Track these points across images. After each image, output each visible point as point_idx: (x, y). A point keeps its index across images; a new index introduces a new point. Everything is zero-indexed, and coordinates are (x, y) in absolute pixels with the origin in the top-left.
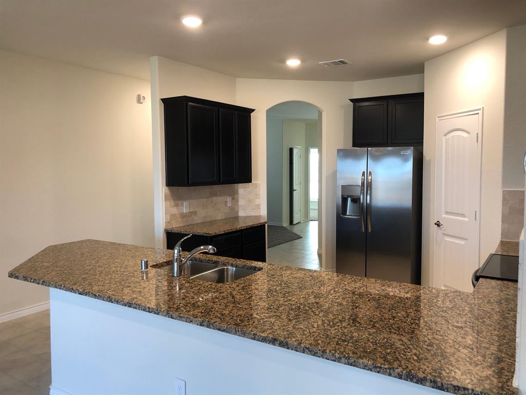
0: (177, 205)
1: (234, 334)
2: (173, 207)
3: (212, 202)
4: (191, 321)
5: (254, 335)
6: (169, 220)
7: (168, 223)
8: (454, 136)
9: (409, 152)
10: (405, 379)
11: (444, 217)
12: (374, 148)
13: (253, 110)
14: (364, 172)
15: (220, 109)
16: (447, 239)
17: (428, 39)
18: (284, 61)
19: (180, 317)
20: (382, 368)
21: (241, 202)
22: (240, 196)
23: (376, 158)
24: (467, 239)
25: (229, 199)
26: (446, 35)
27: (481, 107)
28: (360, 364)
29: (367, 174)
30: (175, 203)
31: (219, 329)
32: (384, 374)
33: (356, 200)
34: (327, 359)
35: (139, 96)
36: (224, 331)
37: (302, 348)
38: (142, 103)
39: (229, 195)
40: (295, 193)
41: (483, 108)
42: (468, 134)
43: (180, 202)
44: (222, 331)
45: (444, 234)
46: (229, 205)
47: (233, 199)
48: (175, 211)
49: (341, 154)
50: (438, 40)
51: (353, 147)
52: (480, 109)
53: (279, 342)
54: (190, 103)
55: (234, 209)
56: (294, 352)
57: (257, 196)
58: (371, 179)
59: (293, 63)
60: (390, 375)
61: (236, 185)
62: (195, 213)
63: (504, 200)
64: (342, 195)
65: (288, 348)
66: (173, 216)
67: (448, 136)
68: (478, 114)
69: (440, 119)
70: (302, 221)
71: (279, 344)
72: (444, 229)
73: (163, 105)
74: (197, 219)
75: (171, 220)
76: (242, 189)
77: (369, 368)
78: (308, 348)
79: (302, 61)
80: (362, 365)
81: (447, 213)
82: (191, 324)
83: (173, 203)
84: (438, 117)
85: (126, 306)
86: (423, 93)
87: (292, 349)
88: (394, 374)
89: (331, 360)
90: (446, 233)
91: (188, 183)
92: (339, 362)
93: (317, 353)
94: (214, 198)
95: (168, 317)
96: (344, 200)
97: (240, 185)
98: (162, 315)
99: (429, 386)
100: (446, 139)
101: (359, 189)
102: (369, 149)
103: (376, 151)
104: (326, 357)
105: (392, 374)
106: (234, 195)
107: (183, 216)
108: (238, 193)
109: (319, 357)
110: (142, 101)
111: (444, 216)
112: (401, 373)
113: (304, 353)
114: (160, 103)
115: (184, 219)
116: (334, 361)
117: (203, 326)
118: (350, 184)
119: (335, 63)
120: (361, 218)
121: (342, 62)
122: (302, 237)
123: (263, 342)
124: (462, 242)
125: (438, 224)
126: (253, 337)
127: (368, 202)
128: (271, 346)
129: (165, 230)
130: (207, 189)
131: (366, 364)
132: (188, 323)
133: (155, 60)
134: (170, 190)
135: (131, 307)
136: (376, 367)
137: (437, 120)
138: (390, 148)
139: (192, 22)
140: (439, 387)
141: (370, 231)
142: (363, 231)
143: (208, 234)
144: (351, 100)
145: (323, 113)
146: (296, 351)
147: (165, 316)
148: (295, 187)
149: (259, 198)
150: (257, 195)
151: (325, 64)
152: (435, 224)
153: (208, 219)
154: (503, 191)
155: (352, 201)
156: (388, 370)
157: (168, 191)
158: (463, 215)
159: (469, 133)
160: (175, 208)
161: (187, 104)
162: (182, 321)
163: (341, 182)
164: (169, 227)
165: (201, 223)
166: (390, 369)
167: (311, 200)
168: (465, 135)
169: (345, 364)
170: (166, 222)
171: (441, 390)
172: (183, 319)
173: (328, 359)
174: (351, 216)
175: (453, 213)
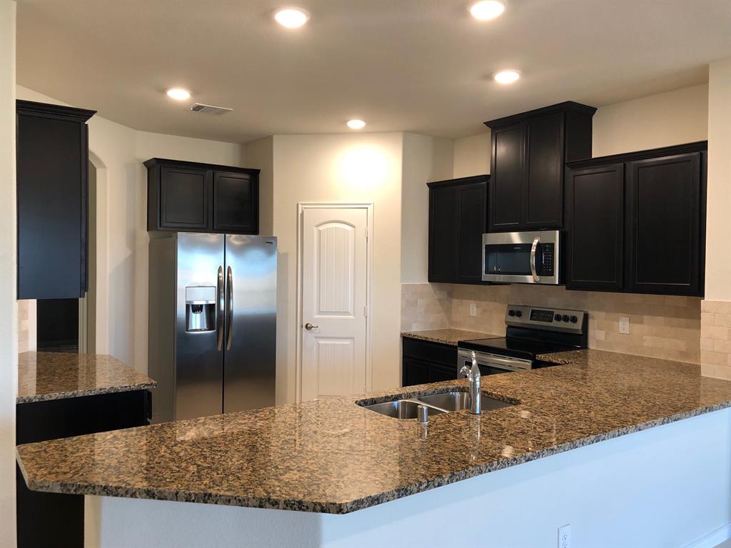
8: (332, 228)
9: (274, 242)
11: (312, 316)
12: (234, 236)
14: (220, 267)
16: (322, 342)
17: (346, 122)
24: (353, 338)
27: (371, 202)
29: (224, 269)
41: (374, 203)
42: (351, 228)
45: (316, 337)
50: (356, 124)
52: (370, 204)
58: (232, 278)
63: (402, 294)
64: (187, 302)
67: (321, 228)
68: (367, 208)
72: (317, 331)
81: (320, 313)
84: (302, 205)
90: (319, 335)
100: (319, 231)
101: (214, 291)
102: (227, 235)
103: (235, 239)
111: (317, 316)
120: (218, 333)
124: (346, 343)
125: (310, 327)
127: (222, 308)
137: (300, 208)
138: (253, 236)
141: (229, 348)
142: (220, 350)
154: (403, 285)
158: (347, 313)
159: (353, 227)
174: (201, 330)
175: (333, 312)
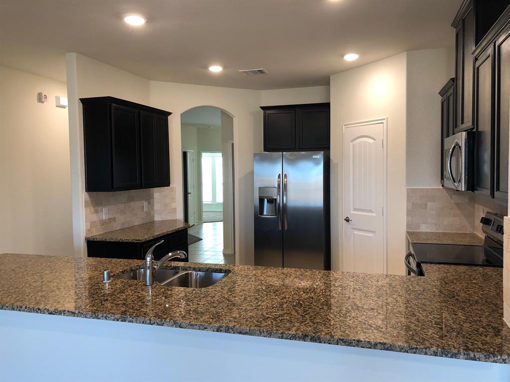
0: (96, 212)
1: (258, 336)
2: (93, 213)
3: (130, 207)
4: (205, 328)
5: (281, 334)
6: (89, 228)
7: (88, 231)
8: (361, 142)
9: (320, 156)
10: (440, 356)
11: (352, 214)
12: (289, 153)
13: (170, 114)
14: (280, 174)
15: (141, 111)
16: (356, 232)
17: (343, 56)
18: (206, 67)
19: (192, 325)
20: (418, 348)
21: (157, 206)
22: (155, 201)
23: (292, 162)
24: (375, 232)
25: (145, 204)
26: (358, 53)
27: (385, 117)
28: (396, 347)
29: (283, 176)
30: (95, 210)
31: (240, 333)
32: (420, 354)
33: (272, 201)
34: (362, 347)
35: (40, 95)
36: (246, 333)
37: (336, 340)
38: (43, 102)
39: (146, 200)
40: (189, 196)
41: (387, 118)
42: (373, 141)
43: (99, 209)
44: (243, 334)
45: (353, 229)
46: (145, 209)
47: (149, 203)
48: (95, 218)
49: (257, 157)
50: (351, 57)
51: (264, 151)
52: (384, 119)
53: (310, 337)
54: (114, 105)
55: (150, 214)
56: (327, 345)
57: (173, 200)
58: (286, 181)
59: (216, 69)
60: (426, 354)
61: (152, 189)
62: (114, 219)
63: (408, 196)
64: (259, 197)
65: (320, 342)
66: (93, 224)
67: (355, 142)
68: (383, 123)
69: (346, 127)
70: (196, 224)
71: (311, 339)
72: (353, 224)
73: (82, 105)
74: (117, 226)
75: (91, 228)
76: (158, 193)
77: (406, 350)
78: (342, 340)
79: (225, 67)
80: (398, 349)
81: (355, 209)
82: (205, 332)
83: (92, 209)
84: (345, 125)
85: (118, 320)
86: (329, 103)
87: (325, 343)
88: (430, 352)
89: (367, 348)
90: (354, 227)
91: (113, 188)
92: (375, 348)
93: (352, 343)
94: (132, 204)
95: (176, 327)
96: (261, 201)
97: (156, 189)
98: (168, 326)
99: (463, 359)
100: (353, 145)
101: (276, 190)
102: (284, 153)
103: (290, 155)
104: (361, 345)
105: (429, 353)
106: (150, 199)
107: (103, 223)
108: (153, 198)
109: (354, 346)
110: (43, 100)
111: (352, 212)
112: (436, 351)
113: (337, 344)
114: (79, 103)
115: (104, 227)
116: (370, 348)
117: (221, 331)
118: (267, 186)
119: (255, 72)
120: (278, 217)
121: (261, 72)
122: (202, 239)
123: (293, 339)
124: (371, 235)
125: (347, 220)
126: (281, 335)
127: (285, 202)
128: (301, 343)
129: (86, 238)
130: (124, 194)
131: (402, 347)
132: (202, 331)
133: (73, 56)
134: (90, 196)
135: (125, 321)
136: (412, 349)
137: (344, 128)
138: (303, 153)
139: (135, 21)
140: (472, 358)
141: (286, 228)
142: (280, 229)
143: (138, 240)
144: (262, 108)
145: (234, 118)
146: (329, 343)
147: (172, 326)
148: (190, 190)
149: (175, 202)
150: (173, 198)
151: (244, 72)
152: (345, 220)
153: (127, 226)
154: (407, 189)
155: (268, 202)
156: (424, 350)
157: (88, 197)
158: (371, 211)
159: (375, 140)
160: (95, 214)
161: (110, 106)
162: (193, 329)
163: (258, 185)
164: (90, 235)
165: (120, 229)
166: (426, 349)
167: (204, 203)
168: (371, 141)
169: (381, 349)
170: (86, 230)
171: (473, 360)
172: (195, 327)
173: (364, 347)
174: (268, 215)
175: (362, 209)
